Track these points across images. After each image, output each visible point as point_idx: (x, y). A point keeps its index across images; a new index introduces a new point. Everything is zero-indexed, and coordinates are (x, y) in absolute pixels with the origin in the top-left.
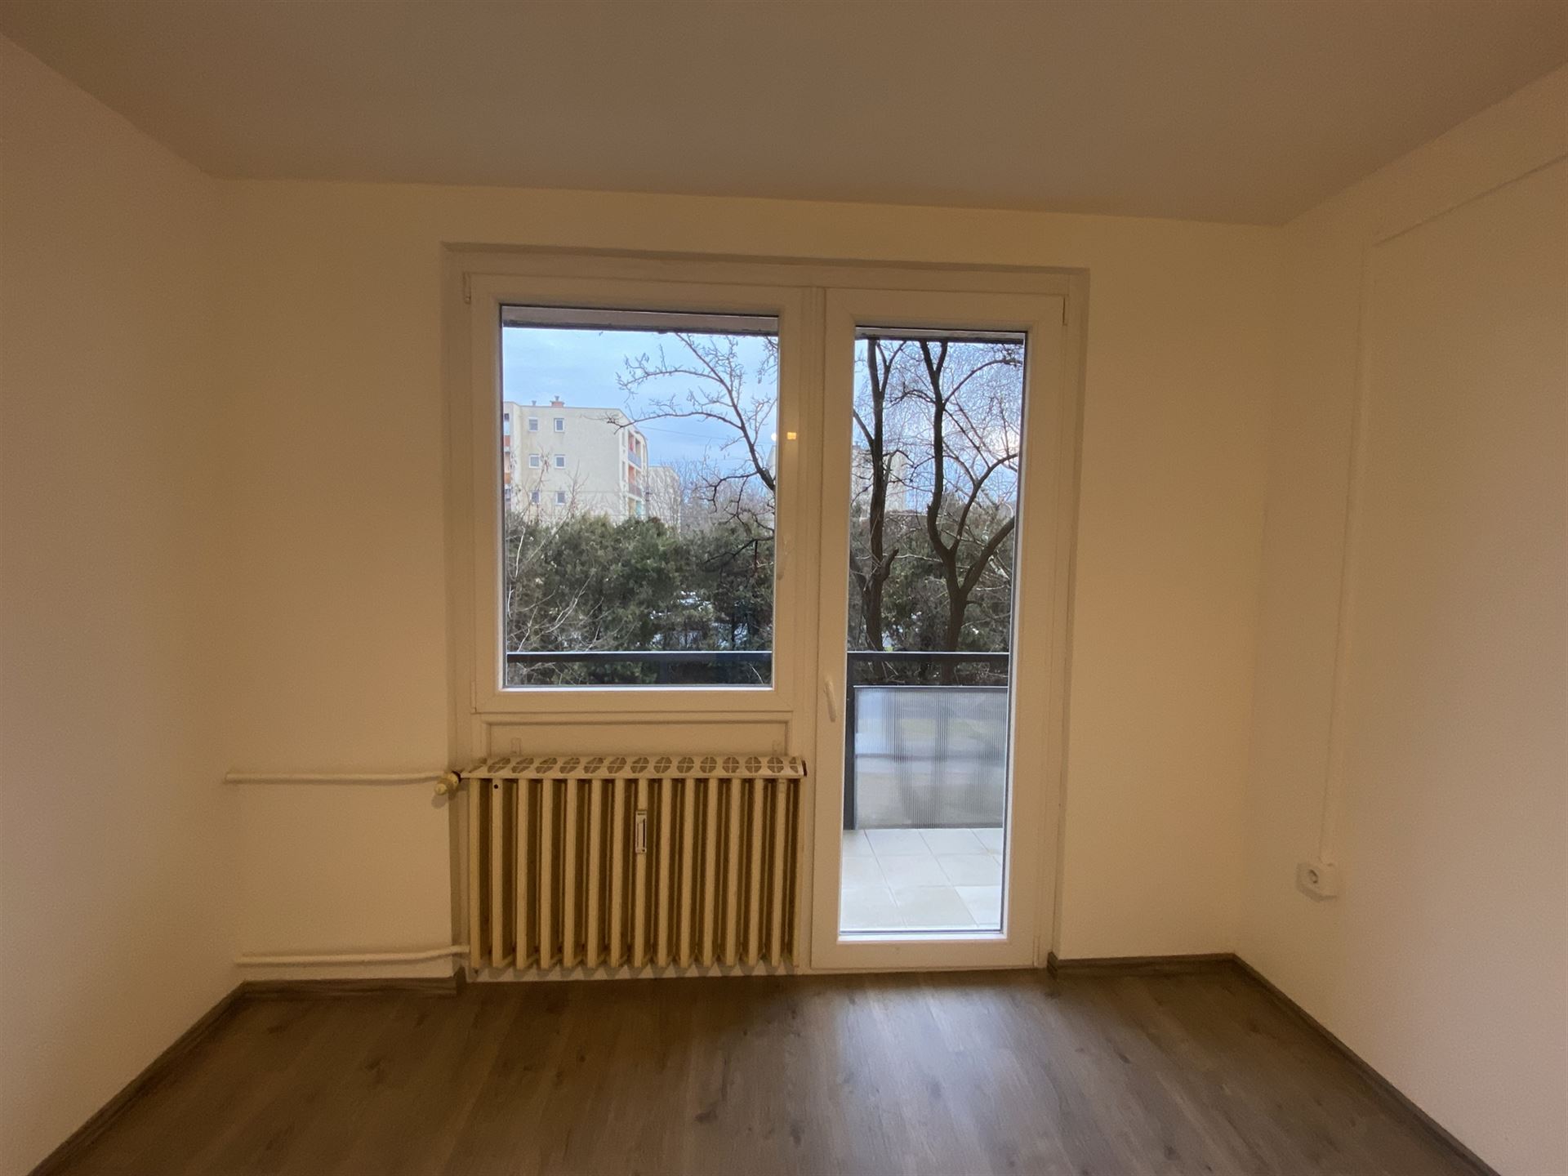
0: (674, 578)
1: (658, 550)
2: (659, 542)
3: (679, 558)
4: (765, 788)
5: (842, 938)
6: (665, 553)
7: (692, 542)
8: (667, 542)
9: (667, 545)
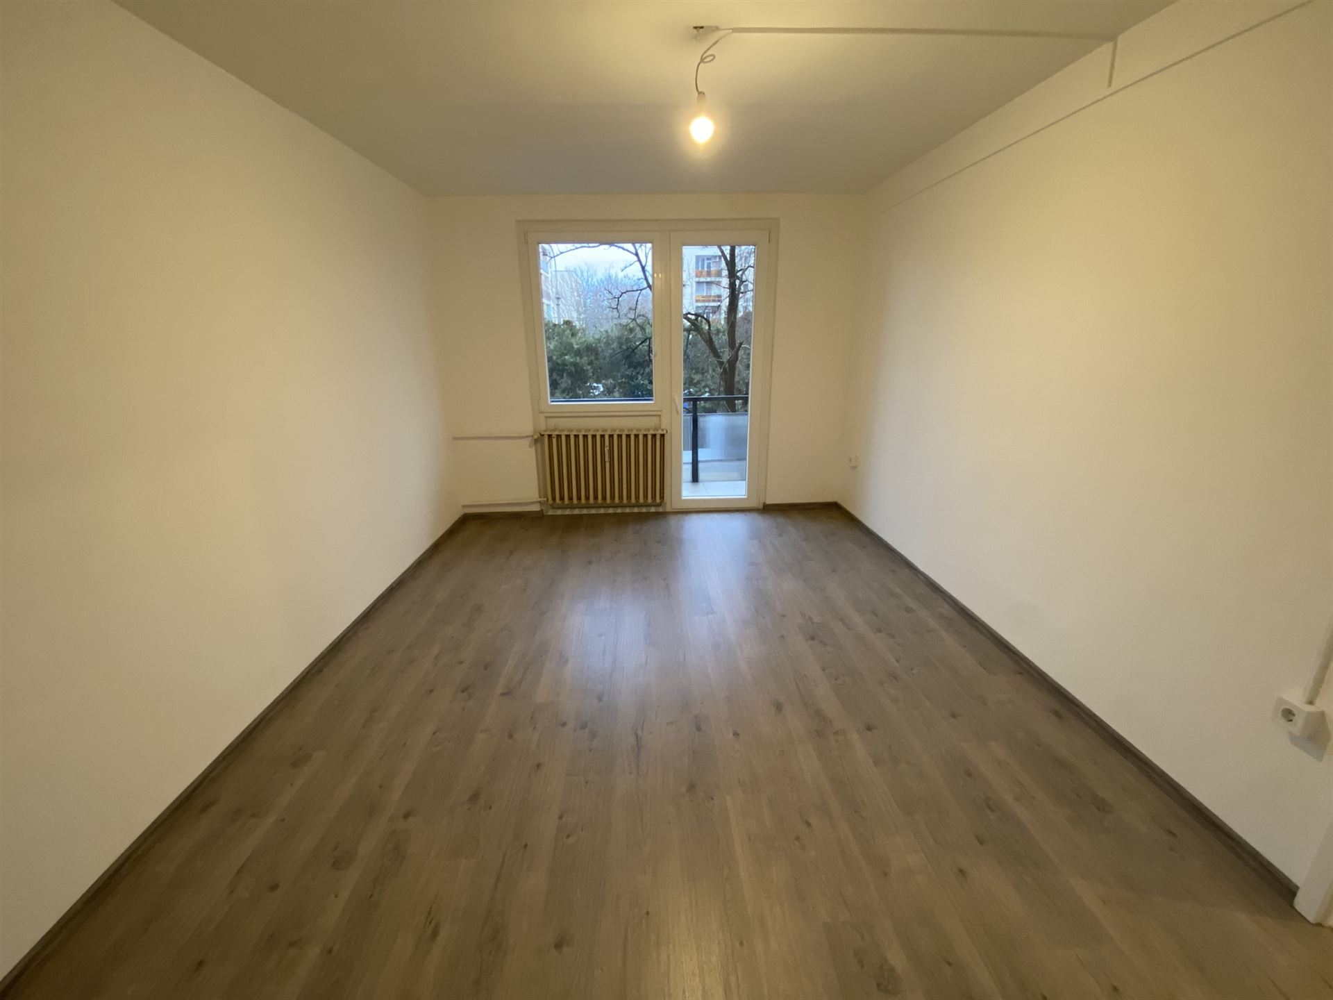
0: (588, 370)
1: (573, 348)
2: (573, 341)
3: (590, 353)
4: (652, 438)
5: (683, 498)
6: (578, 350)
7: (599, 340)
8: (581, 341)
9: (580, 343)
